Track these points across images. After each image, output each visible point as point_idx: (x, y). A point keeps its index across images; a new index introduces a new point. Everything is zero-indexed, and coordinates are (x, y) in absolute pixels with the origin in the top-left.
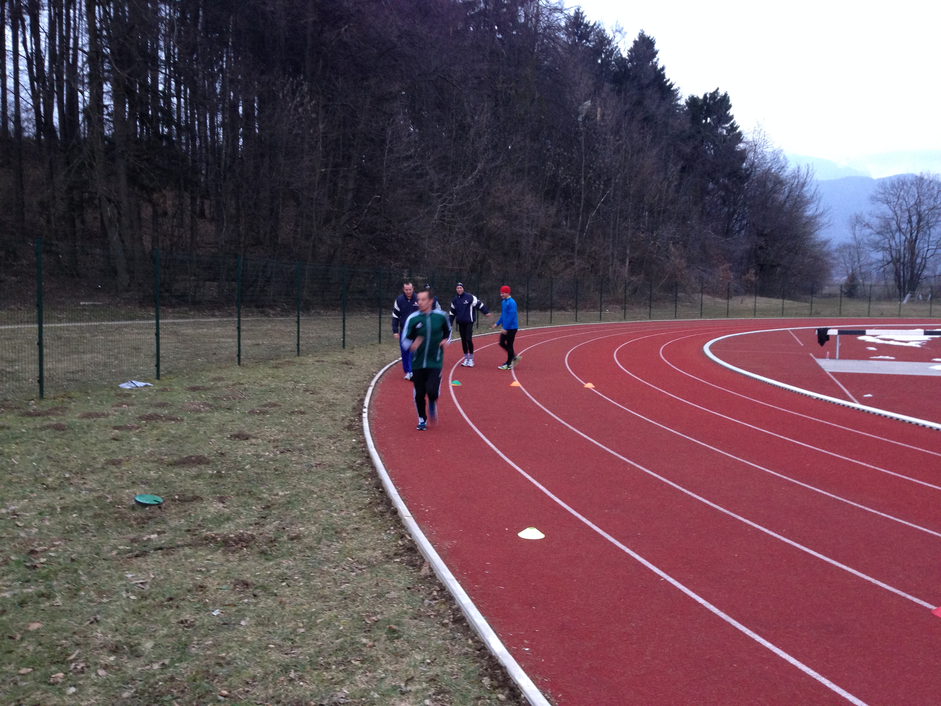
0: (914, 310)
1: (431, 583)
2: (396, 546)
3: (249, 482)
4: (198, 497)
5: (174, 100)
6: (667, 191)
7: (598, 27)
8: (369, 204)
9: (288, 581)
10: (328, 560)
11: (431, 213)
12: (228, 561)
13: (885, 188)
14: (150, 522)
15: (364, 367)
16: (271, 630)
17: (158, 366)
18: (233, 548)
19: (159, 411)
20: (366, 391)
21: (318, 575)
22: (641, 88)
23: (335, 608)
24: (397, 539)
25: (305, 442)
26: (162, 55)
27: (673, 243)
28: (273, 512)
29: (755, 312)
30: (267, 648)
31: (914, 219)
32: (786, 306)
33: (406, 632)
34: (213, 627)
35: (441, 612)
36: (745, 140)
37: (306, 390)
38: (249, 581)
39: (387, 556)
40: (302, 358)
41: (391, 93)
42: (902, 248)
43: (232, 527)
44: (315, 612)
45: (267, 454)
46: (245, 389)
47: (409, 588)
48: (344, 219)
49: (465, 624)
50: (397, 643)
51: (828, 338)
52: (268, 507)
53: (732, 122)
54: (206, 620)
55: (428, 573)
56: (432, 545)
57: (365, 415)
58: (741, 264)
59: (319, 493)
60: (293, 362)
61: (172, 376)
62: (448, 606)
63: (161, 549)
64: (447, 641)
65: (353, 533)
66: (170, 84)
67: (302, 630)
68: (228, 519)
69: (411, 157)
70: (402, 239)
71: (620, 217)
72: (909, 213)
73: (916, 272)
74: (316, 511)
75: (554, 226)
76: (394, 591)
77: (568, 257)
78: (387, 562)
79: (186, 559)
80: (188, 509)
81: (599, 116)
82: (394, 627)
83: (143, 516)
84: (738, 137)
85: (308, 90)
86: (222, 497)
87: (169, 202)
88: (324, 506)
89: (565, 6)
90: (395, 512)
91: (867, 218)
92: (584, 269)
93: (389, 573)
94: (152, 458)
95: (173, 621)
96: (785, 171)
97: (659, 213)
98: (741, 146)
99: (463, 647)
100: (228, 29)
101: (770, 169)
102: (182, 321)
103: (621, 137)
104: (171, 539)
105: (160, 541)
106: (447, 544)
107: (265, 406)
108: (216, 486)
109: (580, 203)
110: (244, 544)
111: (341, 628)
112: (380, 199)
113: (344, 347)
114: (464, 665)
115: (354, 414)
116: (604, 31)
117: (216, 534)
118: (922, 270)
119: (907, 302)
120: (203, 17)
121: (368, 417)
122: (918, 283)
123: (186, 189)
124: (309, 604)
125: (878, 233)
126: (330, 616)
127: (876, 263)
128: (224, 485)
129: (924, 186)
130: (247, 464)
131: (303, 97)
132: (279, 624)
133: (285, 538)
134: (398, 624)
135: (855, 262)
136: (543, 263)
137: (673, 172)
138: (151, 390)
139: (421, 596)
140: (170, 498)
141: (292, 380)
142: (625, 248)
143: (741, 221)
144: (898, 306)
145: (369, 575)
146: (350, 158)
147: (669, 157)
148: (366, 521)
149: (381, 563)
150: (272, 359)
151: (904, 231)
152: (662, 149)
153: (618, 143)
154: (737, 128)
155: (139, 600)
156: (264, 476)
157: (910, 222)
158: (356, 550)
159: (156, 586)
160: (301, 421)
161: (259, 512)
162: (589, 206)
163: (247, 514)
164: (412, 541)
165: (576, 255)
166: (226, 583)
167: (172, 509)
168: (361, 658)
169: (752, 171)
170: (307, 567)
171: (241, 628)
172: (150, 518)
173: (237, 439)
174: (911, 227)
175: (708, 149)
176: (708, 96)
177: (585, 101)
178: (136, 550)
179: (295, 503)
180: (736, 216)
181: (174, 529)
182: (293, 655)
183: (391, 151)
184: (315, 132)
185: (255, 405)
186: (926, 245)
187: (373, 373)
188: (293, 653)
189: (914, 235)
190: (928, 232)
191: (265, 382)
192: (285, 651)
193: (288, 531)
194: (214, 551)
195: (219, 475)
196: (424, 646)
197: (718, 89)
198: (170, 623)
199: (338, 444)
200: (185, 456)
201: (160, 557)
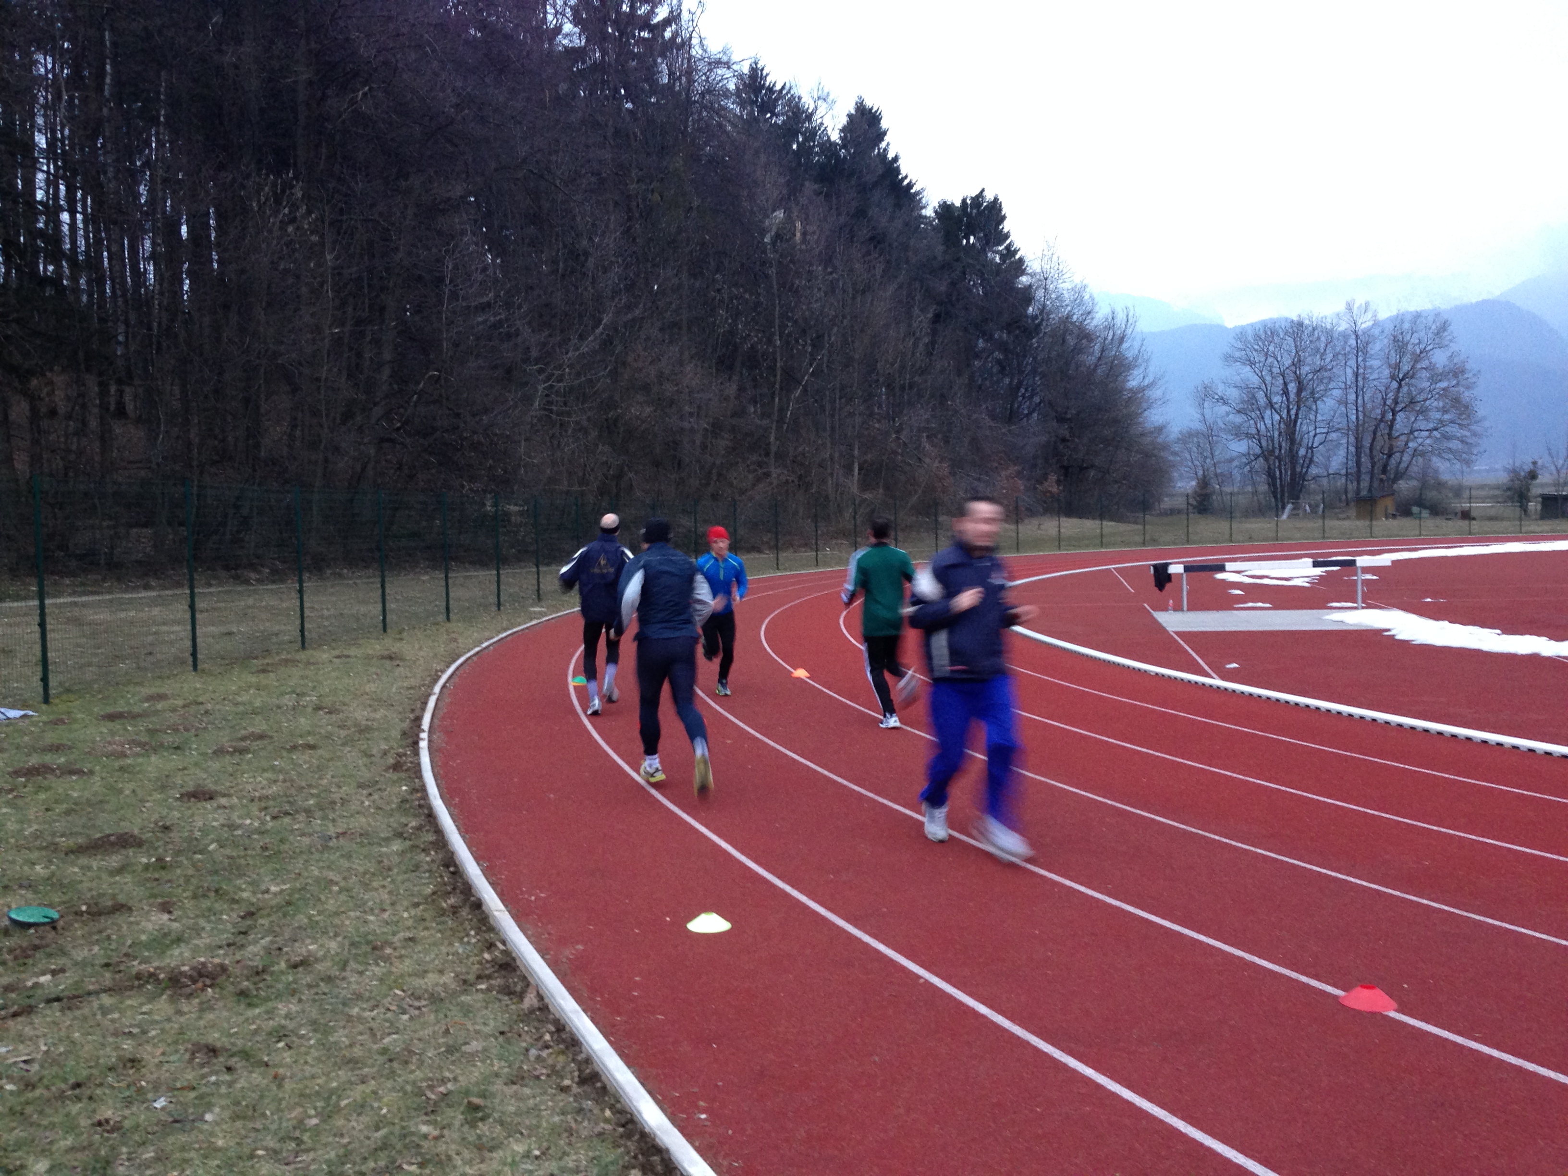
0: (1299, 529)
1: (539, 1021)
2: (480, 963)
3: (216, 872)
4: (123, 906)
5: (65, 217)
6: (913, 354)
7: (789, 92)
8: (421, 385)
9: (288, 1040)
10: (359, 997)
11: (528, 400)
12: (179, 1013)
13: (1246, 342)
14: (37, 955)
15: (422, 661)
16: (259, 1125)
17: (45, 680)
18: (188, 990)
19: (48, 758)
20: (425, 703)
21: (342, 1024)
22: (864, 189)
23: (373, 1078)
24: (482, 951)
25: (317, 796)
26: (41, 141)
27: (928, 437)
28: (261, 921)
29: (1059, 541)
30: (252, 1156)
31: (1292, 387)
32: (1106, 531)
33: (497, 1108)
34: (155, 1128)
35: (558, 1067)
36: (1029, 270)
37: (318, 708)
38: (218, 1045)
39: (465, 982)
40: (309, 652)
41: (449, 199)
42: (1276, 434)
43: (186, 954)
44: (337, 1089)
45: (248, 822)
46: (207, 712)
47: (502, 1033)
48: (378, 411)
49: (599, 1085)
50: (483, 1128)
51: (1169, 578)
52: (250, 914)
53: (1008, 242)
54: (143, 1117)
55: (535, 1003)
56: (543, 957)
57: (424, 745)
58: (1035, 466)
59: (342, 884)
60: (293, 661)
61: (72, 697)
62: (571, 1056)
63: (58, 999)
64: (569, 1117)
65: (404, 948)
66: (57, 190)
67: (314, 1121)
68: (179, 940)
69: (488, 305)
70: (480, 443)
71: (840, 398)
72: (1284, 377)
73: (1298, 469)
74: (337, 914)
75: (734, 415)
76: (477, 1040)
77: (760, 465)
78: (465, 992)
79: (104, 1014)
80: (105, 929)
81: (798, 234)
82: (476, 1101)
83: (25, 944)
84: (1019, 267)
85: (303, 196)
86: (168, 903)
87: (59, 394)
88: (351, 904)
89: (734, 58)
90: (478, 905)
91: (1220, 389)
92: (787, 482)
93: (467, 1011)
94: (38, 843)
95: (84, 1122)
96: (1092, 319)
97: (903, 388)
98: (1024, 280)
99: (597, 1124)
100: (158, 93)
101: (1069, 316)
102: (91, 598)
103: (835, 268)
104: (76, 983)
105: (57, 986)
106: (568, 952)
107: (243, 739)
108: (155, 884)
109: (775, 376)
110: (208, 982)
111: (384, 1111)
112: (439, 377)
113: (385, 629)
114: (598, 1153)
115: (404, 743)
116: (800, 98)
117: (156, 968)
118: (1308, 467)
119: (1288, 517)
120: (112, 75)
121: (430, 748)
122: (1303, 486)
123: (88, 370)
124: (327, 1075)
125: (1239, 412)
126: (364, 1092)
127: (1238, 457)
128: (170, 881)
129: (1305, 336)
130: (212, 843)
131: (294, 207)
132: (272, 1114)
133: (283, 965)
134: (483, 1095)
135: (1206, 457)
136: (720, 475)
137: (921, 322)
138: (35, 724)
139: (524, 1044)
140: (73, 910)
141: (293, 692)
142: (851, 447)
143: (1031, 397)
144: (1273, 525)
145: (432, 1017)
146: (382, 309)
147: (913, 299)
148: (427, 924)
149: (454, 994)
150: (256, 658)
151: (1276, 406)
152: (901, 287)
153: (831, 278)
154: (1016, 252)
155: (20, 1093)
156: (243, 861)
157: (1286, 392)
158: (410, 975)
159: (51, 1065)
160: (308, 762)
161: (235, 925)
162: (791, 379)
163: (213, 929)
164: (507, 953)
165: (772, 461)
166: (177, 1051)
167: (76, 929)
168: (419, 1159)
169: (1042, 320)
170: (323, 1011)
171: (206, 1127)
172: (36, 948)
173: (192, 799)
174: (1288, 400)
175: (974, 285)
176: (969, 202)
177: (774, 211)
178: (13, 1004)
179: (301, 903)
180: (1023, 390)
181: (83, 964)
182: (300, 1165)
183: (454, 296)
184: (319, 265)
185: (225, 739)
186: (1311, 428)
187: (437, 671)
188: (300, 1162)
189: (1293, 412)
190: (1314, 407)
191: (245, 698)
192: (285, 1158)
193: (287, 953)
194: (154, 998)
195: (161, 865)
196: (528, 1128)
197: (983, 190)
198: (78, 1126)
199: (376, 796)
200: (98, 835)
201: (58, 1014)
